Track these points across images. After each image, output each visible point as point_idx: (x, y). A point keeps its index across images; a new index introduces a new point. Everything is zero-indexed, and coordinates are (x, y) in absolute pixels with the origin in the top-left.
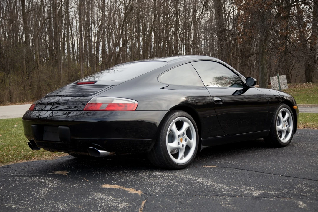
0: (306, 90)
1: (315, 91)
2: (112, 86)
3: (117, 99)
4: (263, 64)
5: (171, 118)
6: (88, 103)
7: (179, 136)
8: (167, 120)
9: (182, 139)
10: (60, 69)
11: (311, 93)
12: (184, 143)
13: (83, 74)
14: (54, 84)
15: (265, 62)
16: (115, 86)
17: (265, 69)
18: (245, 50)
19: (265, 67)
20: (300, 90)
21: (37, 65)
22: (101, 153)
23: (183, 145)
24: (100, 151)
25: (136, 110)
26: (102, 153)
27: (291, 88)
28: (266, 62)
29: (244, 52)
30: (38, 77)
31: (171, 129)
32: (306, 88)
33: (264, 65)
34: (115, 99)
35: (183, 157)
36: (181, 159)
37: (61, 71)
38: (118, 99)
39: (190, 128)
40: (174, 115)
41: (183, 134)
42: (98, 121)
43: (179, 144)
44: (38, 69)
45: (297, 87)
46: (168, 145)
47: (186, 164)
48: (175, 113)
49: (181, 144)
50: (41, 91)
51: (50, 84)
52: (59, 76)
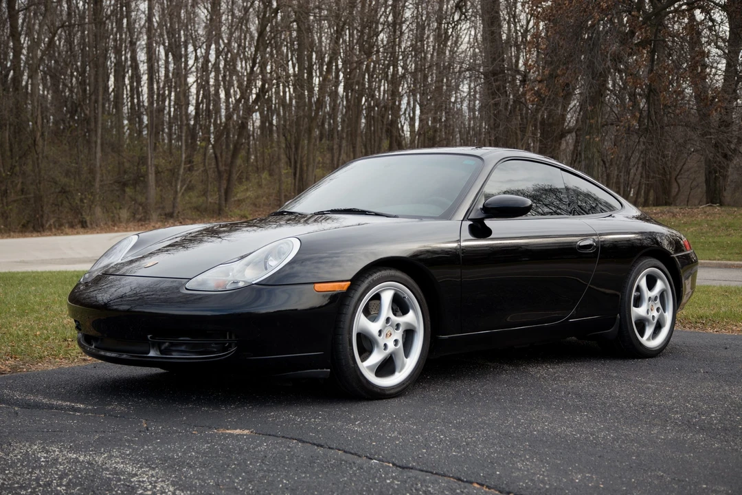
0: (699, 224)
1: (719, 227)
4: (590, 156)
10: (95, 153)
11: (707, 232)
13: (153, 168)
14: (77, 190)
15: (595, 150)
17: (596, 169)
18: (553, 119)
19: (596, 163)
20: (683, 223)
21: (35, 141)
27: (664, 217)
28: (599, 152)
29: (550, 125)
30: (37, 170)
32: (700, 217)
33: (593, 157)
37: (96, 157)
44: (36, 152)
45: (679, 216)
50: (42, 207)
51: (67, 189)
52: (92, 171)
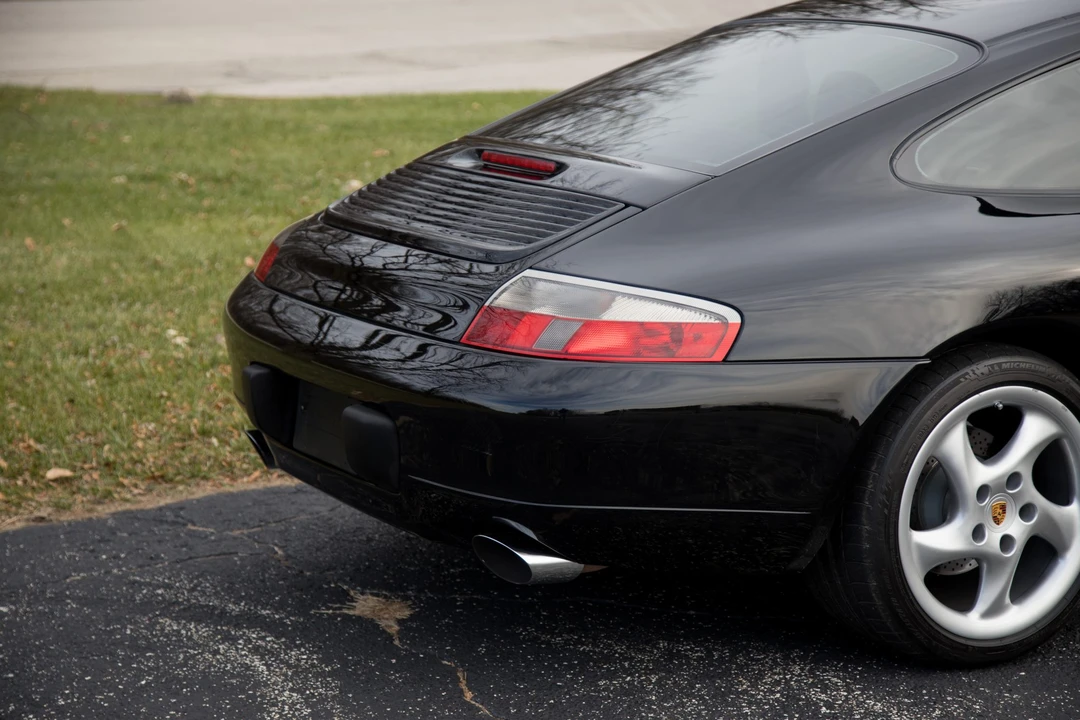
2: (627, 205)
3: (630, 296)
5: (941, 395)
6: (487, 304)
7: (983, 492)
8: (915, 406)
9: (1003, 508)
12: (1017, 528)
16: (644, 209)
22: (532, 569)
23: (1006, 542)
24: (531, 559)
25: (731, 358)
26: (537, 566)
31: (937, 455)
34: (624, 295)
35: (1008, 600)
36: (995, 610)
38: (636, 297)
39: (1066, 443)
40: (957, 382)
41: (1013, 479)
42: (524, 410)
43: (978, 532)
46: (909, 539)
47: (1020, 643)
48: (968, 370)
49: (993, 537)
